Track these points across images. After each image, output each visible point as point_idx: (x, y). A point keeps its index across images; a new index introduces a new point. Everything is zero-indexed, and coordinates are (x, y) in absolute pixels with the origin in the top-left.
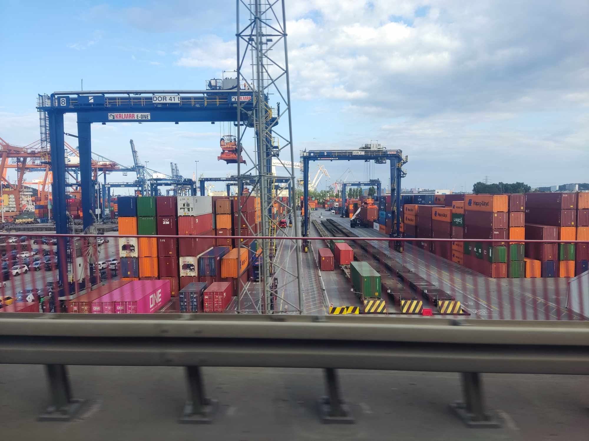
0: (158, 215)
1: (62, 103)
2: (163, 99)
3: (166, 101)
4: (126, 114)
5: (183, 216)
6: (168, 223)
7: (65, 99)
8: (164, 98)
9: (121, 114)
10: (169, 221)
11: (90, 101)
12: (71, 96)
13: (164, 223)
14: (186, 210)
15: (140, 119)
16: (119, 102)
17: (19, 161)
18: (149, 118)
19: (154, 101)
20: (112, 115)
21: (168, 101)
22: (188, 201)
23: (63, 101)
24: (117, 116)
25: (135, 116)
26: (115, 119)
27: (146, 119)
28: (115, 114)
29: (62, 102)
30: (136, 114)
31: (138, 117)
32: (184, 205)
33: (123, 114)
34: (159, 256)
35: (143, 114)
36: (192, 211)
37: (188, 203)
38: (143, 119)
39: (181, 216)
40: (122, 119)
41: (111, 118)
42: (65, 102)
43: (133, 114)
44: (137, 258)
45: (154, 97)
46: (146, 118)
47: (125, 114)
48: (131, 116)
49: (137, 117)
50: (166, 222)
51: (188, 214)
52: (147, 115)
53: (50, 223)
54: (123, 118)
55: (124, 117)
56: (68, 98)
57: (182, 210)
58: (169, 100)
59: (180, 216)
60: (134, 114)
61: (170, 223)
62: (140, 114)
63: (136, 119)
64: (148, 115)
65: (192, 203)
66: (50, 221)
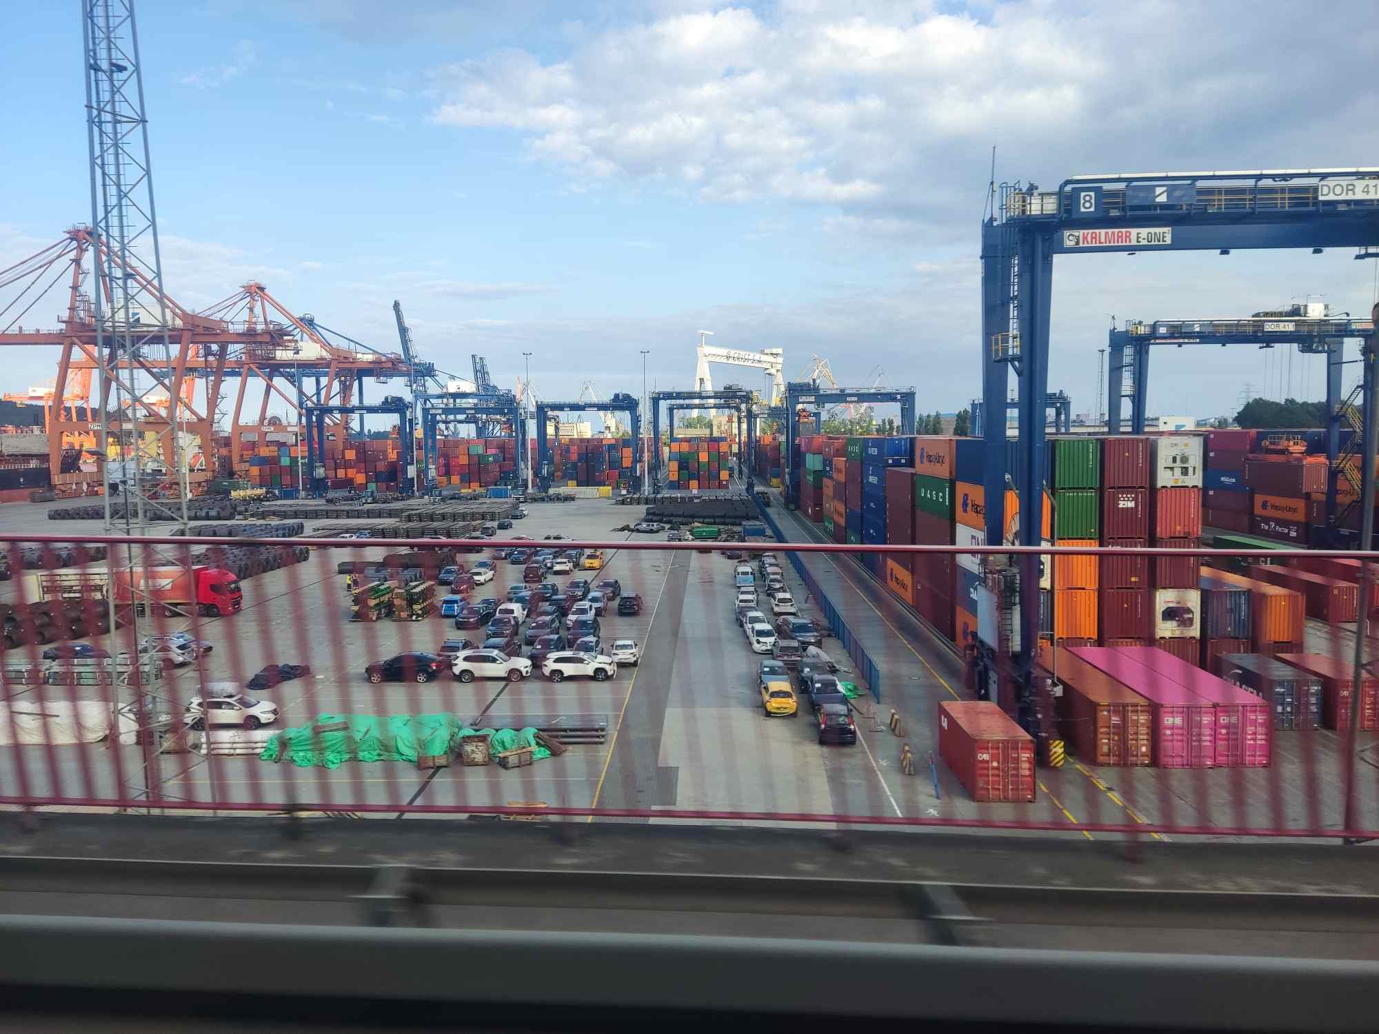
0: (1106, 485)
1: (1084, 203)
2: (1348, 190)
3: (1354, 194)
4: (1110, 231)
5: (1172, 487)
6: (1131, 504)
7: (1092, 194)
8: (1350, 187)
9: (1097, 231)
10: (1135, 499)
11: (1158, 200)
12: (1106, 186)
13: (1120, 506)
14: (1178, 472)
15: (1144, 242)
16: (1220, 200)
17: (208, 352)
18: (1168, 241)
19: (1322, 195)
20: (1073, 235)
21: (1359, 196)
22: (1185, 451)
23: (1087, 198)
24: (1085, 238)
25: (1132, 237)
26: (1081, 245)
27: (1161, 243)
28: (1082, 231)
29: (1086, 201)
30: (1134, 232)
31: (1140, 240)
32: (1174, 460)
33: (1103, 231)
34: (1105, 586)
35: (1153, 230)
36: (1194, 474)
37: (1186, 455)
38: (1153, 243)
39: (1166, 487)
40: (1098, 245)
41: (1069, 243)
42: (1093, 201)
43: (1126, 232)
44: (1048, 591)
45: (1322, 186)
46: (1159, 241)
47: (1107, 233)
48: (1122, 237)
49: (1138, 238)
50: (1126, 503)
51: (1183, 482)
52: (1164, 233)
53: (302, 499)
54: (1100, 243)
55: (1103, 240)
56: (1098, 191)
57: (1169, 472)
58: (1363, 192)
59: (1163, 487)
60: (1130, 232)
61: (1136, 505)
62: (1144, 232)
63: (1134, 242)
64: (1166, 233)
65: (1194, 455)
66: (303, 494)
